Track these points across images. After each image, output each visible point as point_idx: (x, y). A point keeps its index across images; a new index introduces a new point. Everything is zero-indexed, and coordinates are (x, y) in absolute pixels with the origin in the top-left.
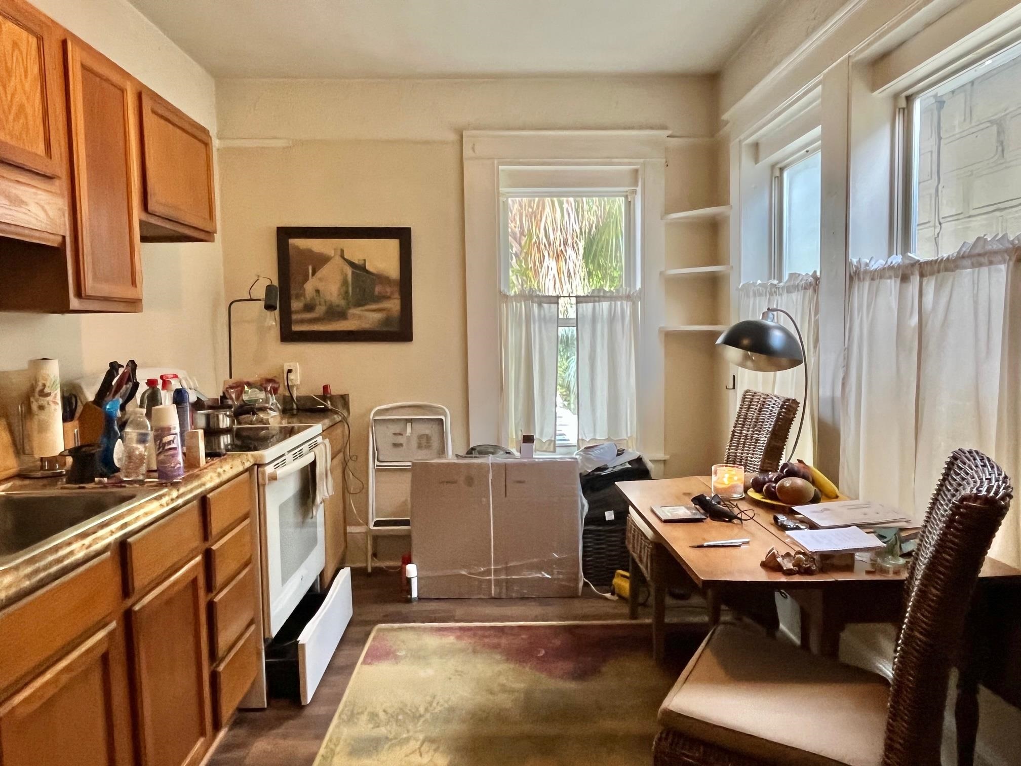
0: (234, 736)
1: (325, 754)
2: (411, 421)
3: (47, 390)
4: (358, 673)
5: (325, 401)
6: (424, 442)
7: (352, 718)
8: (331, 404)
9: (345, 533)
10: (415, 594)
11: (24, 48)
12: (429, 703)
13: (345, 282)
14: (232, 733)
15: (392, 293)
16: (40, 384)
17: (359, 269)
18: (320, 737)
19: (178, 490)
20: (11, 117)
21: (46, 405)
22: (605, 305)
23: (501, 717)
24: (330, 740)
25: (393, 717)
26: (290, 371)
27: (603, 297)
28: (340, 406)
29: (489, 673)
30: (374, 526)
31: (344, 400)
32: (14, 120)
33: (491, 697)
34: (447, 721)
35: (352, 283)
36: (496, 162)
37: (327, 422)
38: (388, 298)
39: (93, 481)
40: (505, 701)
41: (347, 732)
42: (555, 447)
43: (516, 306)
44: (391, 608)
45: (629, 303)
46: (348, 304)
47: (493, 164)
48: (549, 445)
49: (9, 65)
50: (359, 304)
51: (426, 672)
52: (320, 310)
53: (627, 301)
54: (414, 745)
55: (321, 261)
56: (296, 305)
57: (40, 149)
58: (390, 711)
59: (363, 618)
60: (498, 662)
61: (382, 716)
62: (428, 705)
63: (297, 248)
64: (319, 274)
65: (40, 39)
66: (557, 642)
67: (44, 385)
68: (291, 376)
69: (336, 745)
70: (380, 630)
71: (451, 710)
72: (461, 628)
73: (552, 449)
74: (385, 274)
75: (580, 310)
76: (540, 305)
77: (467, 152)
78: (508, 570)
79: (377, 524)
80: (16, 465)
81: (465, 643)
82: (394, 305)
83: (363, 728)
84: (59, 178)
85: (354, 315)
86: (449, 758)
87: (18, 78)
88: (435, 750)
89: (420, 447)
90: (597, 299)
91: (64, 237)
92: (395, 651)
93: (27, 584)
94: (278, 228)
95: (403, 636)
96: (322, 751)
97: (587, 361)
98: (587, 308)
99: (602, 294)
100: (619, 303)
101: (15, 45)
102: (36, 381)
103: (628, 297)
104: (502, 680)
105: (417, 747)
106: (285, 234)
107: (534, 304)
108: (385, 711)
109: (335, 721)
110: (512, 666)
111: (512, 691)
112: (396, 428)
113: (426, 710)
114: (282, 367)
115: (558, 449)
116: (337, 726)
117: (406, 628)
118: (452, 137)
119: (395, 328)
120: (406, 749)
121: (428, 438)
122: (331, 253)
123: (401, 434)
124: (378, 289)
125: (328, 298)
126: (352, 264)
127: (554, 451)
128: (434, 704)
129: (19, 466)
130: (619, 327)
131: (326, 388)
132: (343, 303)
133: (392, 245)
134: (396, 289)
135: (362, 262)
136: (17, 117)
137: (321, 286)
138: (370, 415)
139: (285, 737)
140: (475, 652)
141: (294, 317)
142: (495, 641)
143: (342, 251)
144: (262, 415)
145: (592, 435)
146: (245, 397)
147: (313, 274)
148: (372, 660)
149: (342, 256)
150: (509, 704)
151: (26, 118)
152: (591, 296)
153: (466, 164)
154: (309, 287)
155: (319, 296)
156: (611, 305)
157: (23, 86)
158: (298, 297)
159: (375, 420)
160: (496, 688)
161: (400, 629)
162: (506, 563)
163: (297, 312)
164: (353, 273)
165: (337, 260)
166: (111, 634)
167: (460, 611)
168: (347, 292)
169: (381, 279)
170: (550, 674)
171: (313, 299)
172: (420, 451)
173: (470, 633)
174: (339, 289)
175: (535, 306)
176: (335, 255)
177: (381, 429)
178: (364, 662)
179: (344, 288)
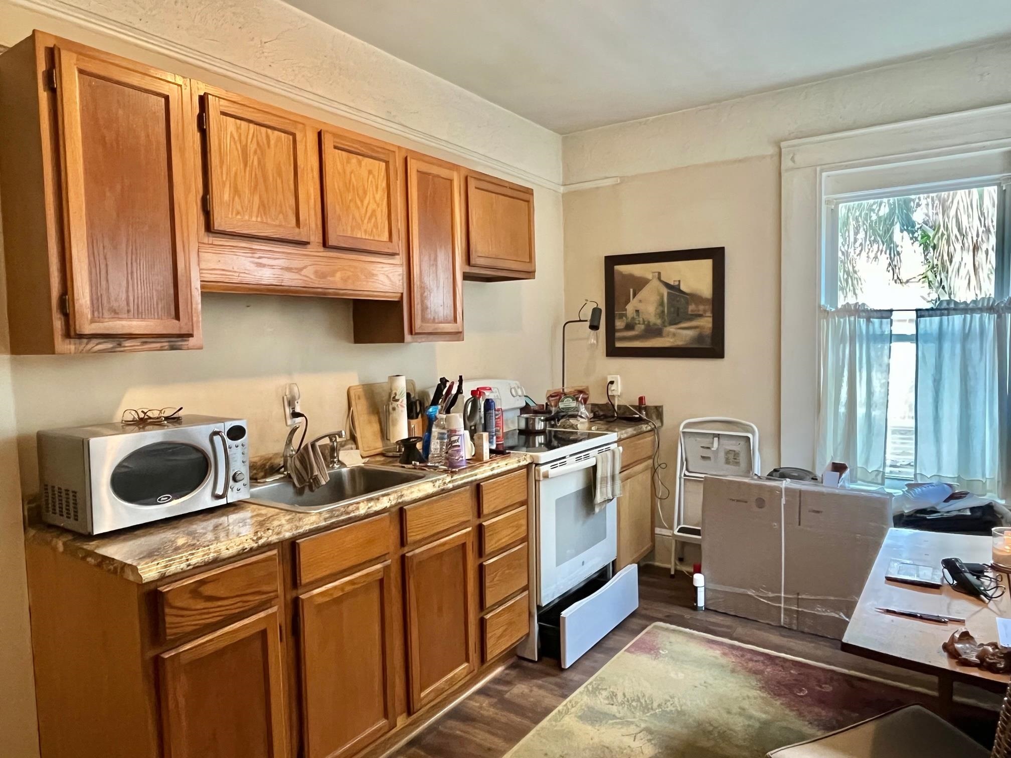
0: (507, 674)
1: (561, 711)
2: (718, 436)
3: (397, 398)
4: (618, 658)
5: (640, 412)
6: (732, 458)
7: (595, 691)
8: (647, 415)
9: (653, 533)
10: (701, 602)
11: (376, 173)
12: (666, 701)
13: (661, 304)
14: (507, 672)
15: (705, 311)
16: (394, 392)
17: (674, 289)
18: (565, 696)
19: (452, 477)
20: (366, 221)
21: (396, 408)
22: (957, 319)
23: (724, 735)
24: (570, 701)
25: (628, 702)
26: (612, 383)
27: (954, 309)
28: (654, 417)
29: (736, 694)
30: (678, 532)
31: (658, 411)
32: (368, 223)
33: (725, 715)
34: (672, 721)
35: (668, 304)
36: (818, 169)
37: (630, 431)
38: (700, 316)
39: (411, 463)
40: (738, 724)
41: (586, 699)
42: (883, 478)
43: (839, 321)
44: (676, 611)
45: (992, 316)
46: (664, 323)
47: (816, 170)
48: (877, 475)
49: (366, 186)
50: (672, 323)
51: (677, 674)
52: (640, 328)
53: (990, 314)
54: (633, 729)
55: (640, 284)
56: (619, 324)
57: (385, 237)
58: (628, 696)
59: (647, 612)
60: (753, 688)
61: (620, 698)
62: (664, 702)
63: (621, 273)
64: (639, 296)
65: (387, 163)
66: (828, 688)
67: (396, 394)
68: (613, 387)
69: (573, 707)
70: (656, 627)
71: (681, 713)
72: (733, 647)
73: (880, 481)
74: (698, 293)
75: (921, 326)
76: (868, 320)
77: (786, 163)
78: (799, 602)
79: (681, 530)
80: (381, 446)
81: (729, 661)
82: (706, 323)
83: (600, 702)
84: (398, 254)
85: (669, 332)
86: (657, 751)
87: (371, 193)
88: (649, 741)
89: (727, 462)
90: (946, 312)
91: (402, 294)
92: (659, 648)
93: (323, 524)
94: (606, 258)
95: (673, 638)
96: (560, 708)
97: (930, 383)
98: (931, 324)
99: (952, 306)
100: (977, 316)
101: (370, 172)
102: (391, 390)
103: (991, 309)
104: (746, 704)
105: (635, 732)
106: (611, 262)
107: (862, 320)
108: (624, 695)
109: (581, 689)
110: (764, 695)
111: (750, 717)
112: (705, 442)
113: (659, 706)
114: (606, 379)
115: (887, 482)
116: (581, 693)
117: (681, 632)
118: (771, 150)
119: (707, 344)
120: (624, 730)
121: (736, 454)
122: (649, 276)
123: (708, 448)
124: (692, 308)
125: (646, 317)
126: (667, 285)
127: (883, 484)
128: (669, 704)
129: (383, 447)
130: (974, 346)
131: (641, 399)
132: (659, 322)
133: (706, 265)
134: (709, 307)
135: (677, 283)
136: (370, 219)
137: (641, 307)
138: (679, 428)
139: (540, 687)
140: (733, 671)
141: (618, 335)
142: (760, 667)
143: (659, 273)
144: (572, 421)
145: (936, 471)
146: (561, 405)
147: (634, 297)
148: (636, 650)
149: (659, 278)
150: (738, 728)
151: (376, 218)
152: (937, 309)
153: (785, 176)
154: (630, 308)
155: (638, 316)
156: (965, 320)
157: (374, 198)
158: (621, 316)
159: (684, 433)
160: (735, 709)
161: (674, 631)
162: (798, 594)
163: (620, 330)
164: (668, 293)
165: (655, 283)
166: (387, 568)
167: (740, 630)
168: (663, 312)
169: (694, 298)
170: (801, 715)
171: (633, 318)
172: (728, 466)
173: (739, 653)
174: (657, 308)
175: (863, 322)
176: (653, 278)
177: (691, 441)
178: (627, 650)
179: (661, 308)
